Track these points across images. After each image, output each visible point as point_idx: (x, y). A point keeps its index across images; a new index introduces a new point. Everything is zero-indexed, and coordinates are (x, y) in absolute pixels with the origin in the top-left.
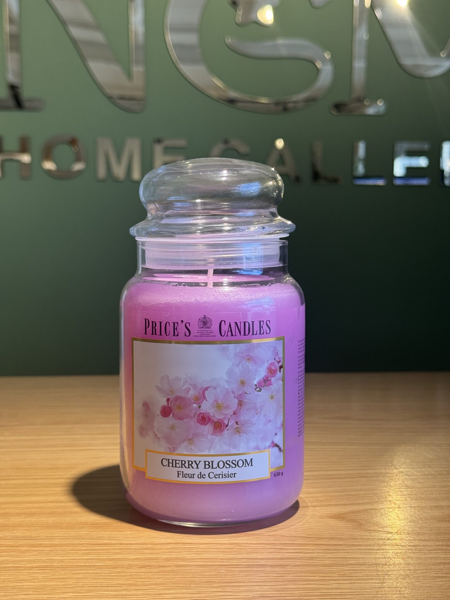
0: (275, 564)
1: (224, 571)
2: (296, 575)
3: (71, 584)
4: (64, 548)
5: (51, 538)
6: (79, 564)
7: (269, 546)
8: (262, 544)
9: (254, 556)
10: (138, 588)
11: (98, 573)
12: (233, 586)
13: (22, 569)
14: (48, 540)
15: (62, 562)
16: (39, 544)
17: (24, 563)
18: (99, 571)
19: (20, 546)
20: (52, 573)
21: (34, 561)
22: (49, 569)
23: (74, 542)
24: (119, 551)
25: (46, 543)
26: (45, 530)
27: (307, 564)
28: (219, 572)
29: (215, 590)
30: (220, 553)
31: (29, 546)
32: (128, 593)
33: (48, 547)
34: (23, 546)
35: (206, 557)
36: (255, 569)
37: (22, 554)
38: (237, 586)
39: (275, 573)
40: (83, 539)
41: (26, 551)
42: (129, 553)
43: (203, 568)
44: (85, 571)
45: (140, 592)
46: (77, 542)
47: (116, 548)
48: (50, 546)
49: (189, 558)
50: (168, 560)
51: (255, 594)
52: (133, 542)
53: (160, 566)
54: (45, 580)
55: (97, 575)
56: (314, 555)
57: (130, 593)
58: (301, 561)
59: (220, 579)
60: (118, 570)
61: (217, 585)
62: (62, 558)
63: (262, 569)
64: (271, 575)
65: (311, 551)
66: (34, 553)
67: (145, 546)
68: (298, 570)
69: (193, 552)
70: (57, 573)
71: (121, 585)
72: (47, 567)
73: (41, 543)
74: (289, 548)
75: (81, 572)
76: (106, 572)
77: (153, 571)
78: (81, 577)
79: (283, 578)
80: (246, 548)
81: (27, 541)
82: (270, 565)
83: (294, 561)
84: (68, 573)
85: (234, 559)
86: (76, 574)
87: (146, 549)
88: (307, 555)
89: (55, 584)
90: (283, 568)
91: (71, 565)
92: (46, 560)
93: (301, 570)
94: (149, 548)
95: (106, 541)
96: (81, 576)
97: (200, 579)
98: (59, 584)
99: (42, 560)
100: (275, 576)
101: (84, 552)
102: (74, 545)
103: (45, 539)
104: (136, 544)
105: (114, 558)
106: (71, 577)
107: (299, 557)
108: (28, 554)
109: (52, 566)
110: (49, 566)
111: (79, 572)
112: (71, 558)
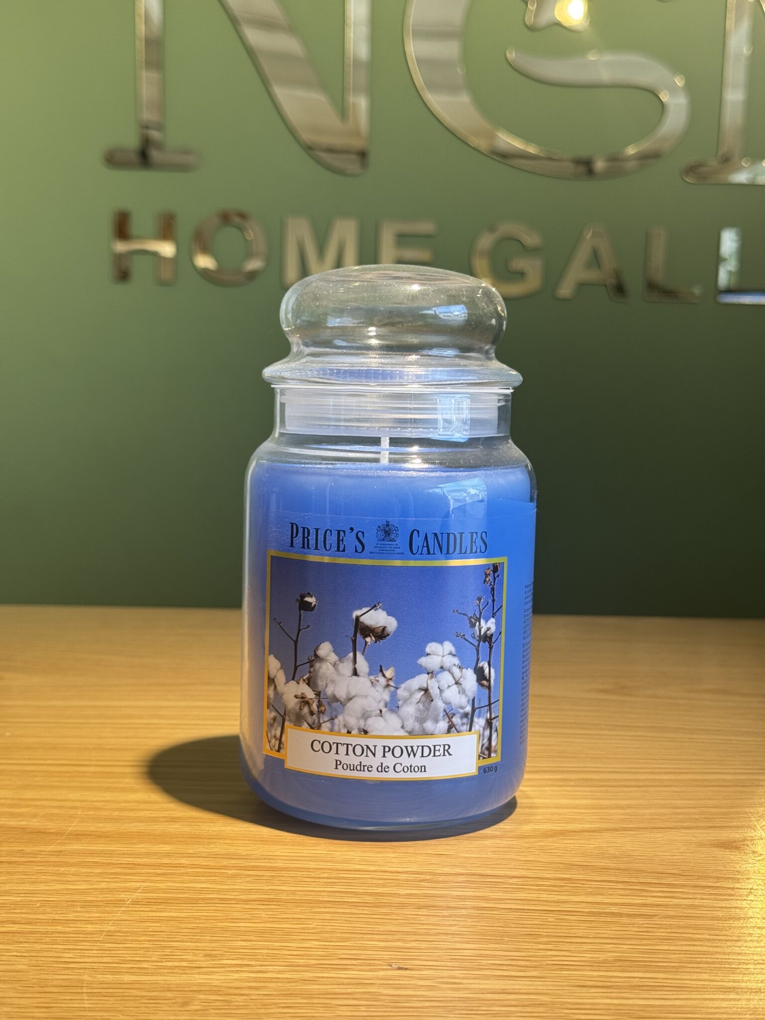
0: (634, 913)
1: (554, 920)
2: (669, 930)
3: (314, 928)
4: (293, 874)
5: (270, 857)
6: (321, 899)
7: (620, 886)
8: (609, 881)
9: (599, 899)
10: (420, 938)
11: (353, 914)
12: (571, 942)
13: (232, 902)
14: (266, 861)
15: (293, 894)
16: (254, 867)
17: (232, 893)
18: (354, 911)
20: (281, 910)
21: (250, 891)
22: (275, 903)
23: (308, 865)
24: (381, 882)
25: (264, 864)
27: (685, 915)
28: (546, 920)
29: (541, 946)
30: (544, 892)
31: (238, 868)
32: (405, 945)
33: (268, 872)
34: (228, 867)
35: (521, 898)
36: (603, 919)
37: (229, 881)
38: (577, 943)
39: (636, 926)
40: (322, 861)
41: (234, 876)
42: (397, 886)
43: (518, 914)
44: (331, 910)
45: (424, 945)
46: (312, 865)
47: (377, 877)
48: (271, 869)
49: (494, 897)
50: (460, 898)
51: (608, 956)
52: (400, 870)
53: (449, 908)
54: (271, 920)
55: (353, 916)
56: (697, 902)
57: (408, 945)
58: (677, 909)
59: (548, 930)
60: (384, 910)
61: (546, 939)
62: (293, 889)
63: (614, 919)
64: (631, 929)
65: (691, 896)
66: (247, 879)
67: (422, 877)
68: (672, 923)
69: (499, 889)
70: (288, 910)
71: (393, 933)
72: (270, 900)
73: (256, 864)
74: (653, 889)
75: (327, 910)
76: (365, 912)
77: (438, 914)
78: (329, 918)
79: (649, 934)
80: (585, 887)
81: (233, 862)
82: (626, 914)
83: (665, 909)
84: (306, 911)
85: (566, 902)
86: (319, 913)
87: (424, 880)
88: (685, 902)
89: (289, 926)
90: (648, 919)
91: (309, 900)
92: (269, 890)
93: (678, 923)
94: (427, 880)
95: (357, 865)
96: (328, 916)
97: (516, 929)
98: (295, 926)
99: (262, 891)
100: (637, 930)
101: (325, 880)
102: (308, 869)
103: (261, 859)
104: (407, 872)
105: (376, 891)
106: (312, 917)
107: (671, 903)
108: (239, 881)
109: (280, 900)
110: (274, 900)
111: (323, 910)
112: (307, 889)
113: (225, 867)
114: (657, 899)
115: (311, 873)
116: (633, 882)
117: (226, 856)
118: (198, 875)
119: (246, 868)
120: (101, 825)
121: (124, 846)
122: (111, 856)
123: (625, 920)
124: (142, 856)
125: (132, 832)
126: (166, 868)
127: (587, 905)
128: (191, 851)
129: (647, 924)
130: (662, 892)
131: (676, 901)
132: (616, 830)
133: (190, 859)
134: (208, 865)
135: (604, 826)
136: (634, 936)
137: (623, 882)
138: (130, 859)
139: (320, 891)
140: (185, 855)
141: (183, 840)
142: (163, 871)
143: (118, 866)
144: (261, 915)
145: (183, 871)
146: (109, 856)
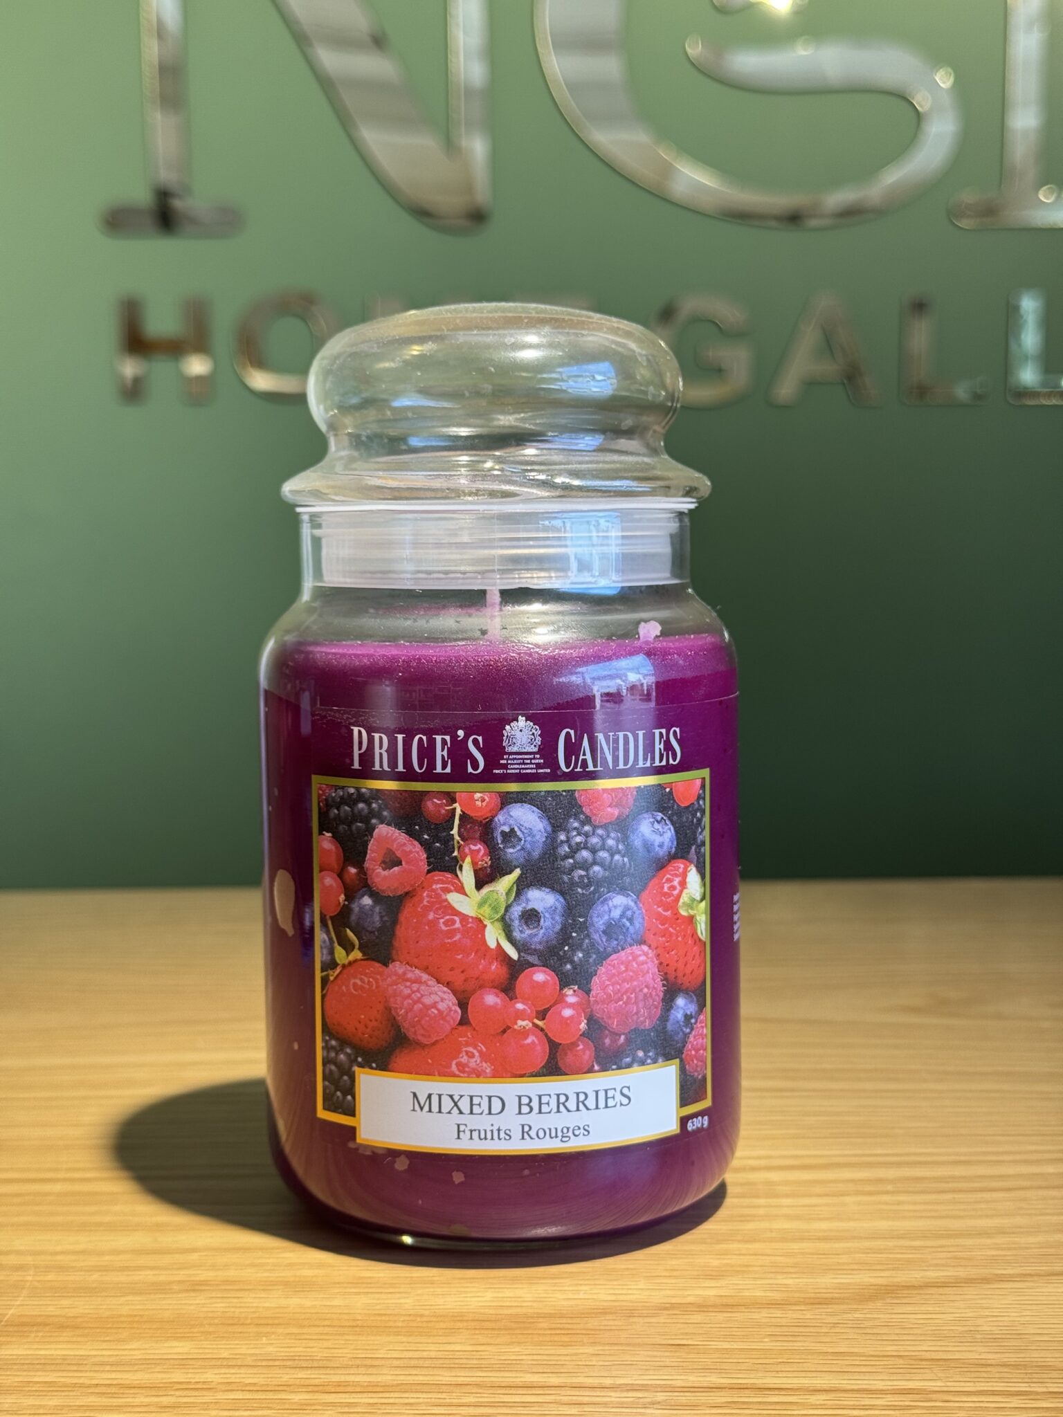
4: (411, 1397)
5: (369, 1362)
14: (362, 1370)
16: (339, 1384)
19: (285, 1388)
23: (437, 1378)
25: (358, 1378)
26: (347, 1337)
31: (310, 1389)
33: (365, 1395)
34: (292, 1388)
40: (462, 1368)
46: (445, 1377)
47: (565, 1399)
48: (370, 1389)
52: (608, 1382)
67: (649, 1396)
73: (343, 1378)
81: (302, 1374)
95: (529, 1375)
102: (438, 1387)
113: (286, 1387)
115: (444, 1396)
117: (289, 1363)
119: (322, 1389)
120: (65, 1302)
121: (104, 1345)
122: (81, 1368)
124: (136, 1368)
125: (121, 1316)
126: (178, 1393)
128: (225, 1354)
132: (985, 1280)
133: (223, 1371)
134: (255, 1384)
135: (962, 1273)
138: (113, 1375)
140: (213, 1363)
141: (211, 1329)
142: (173, 1400)
143: (91, 1390)
145: (208, 1397)
146: (75, 1368)
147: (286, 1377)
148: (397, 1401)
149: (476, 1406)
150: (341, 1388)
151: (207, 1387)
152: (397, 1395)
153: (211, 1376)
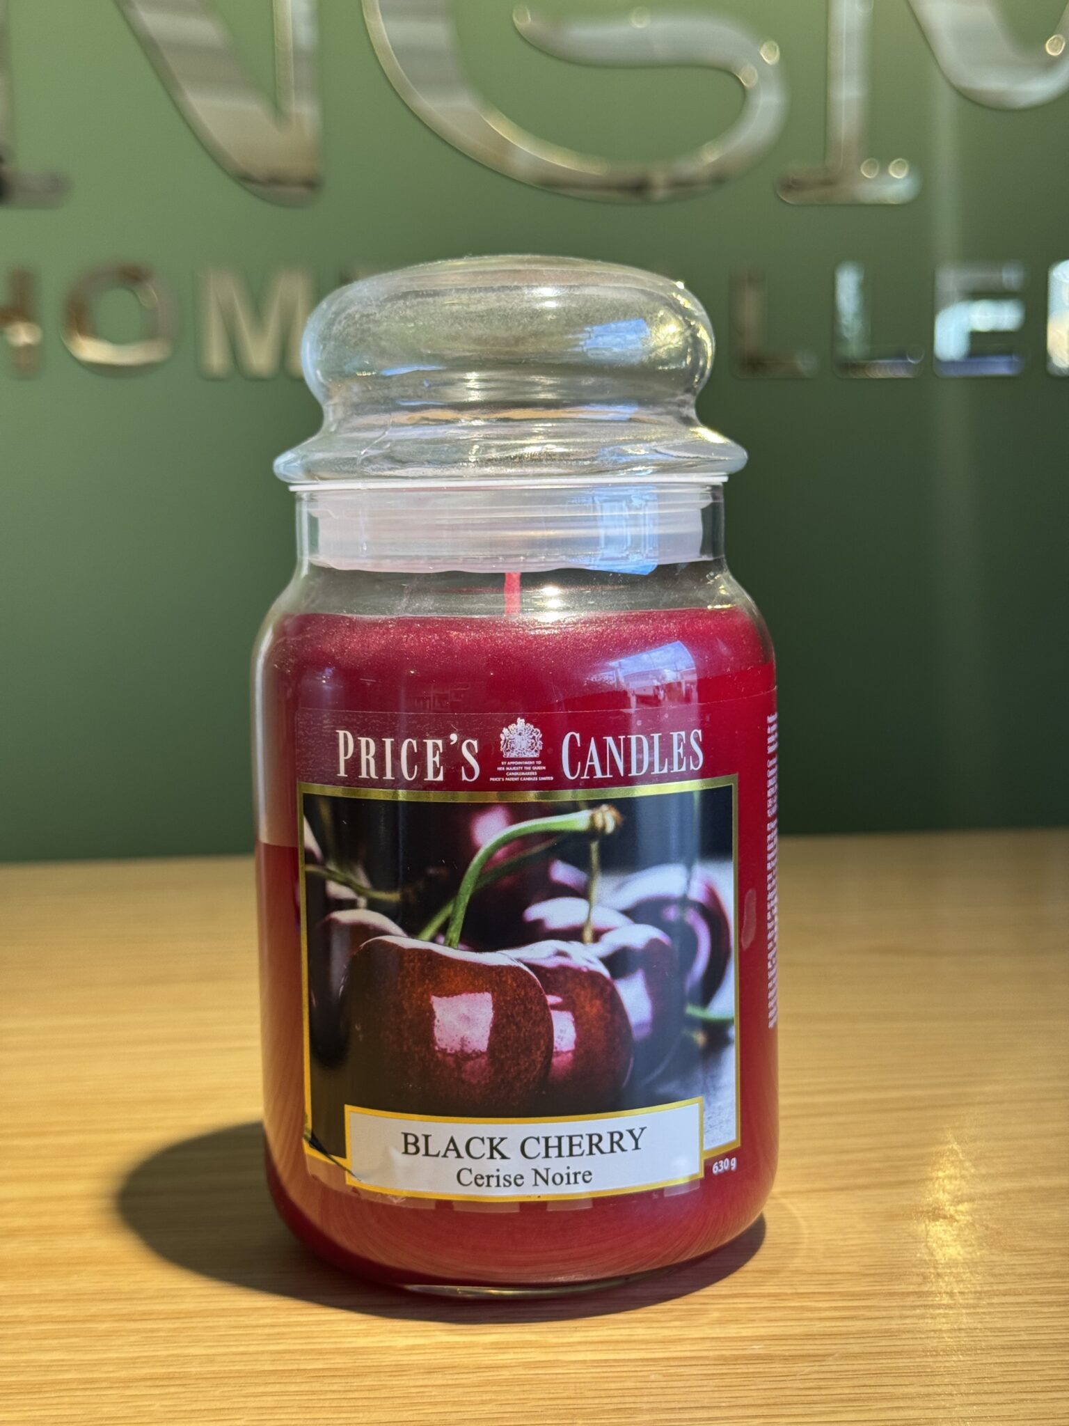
0: (794, 1353)
1: (661, 1378)
2: (856, 1382)
4: (211, 1322)
6: (258, 1367)
11: (314, 1393)
13: (104, 1385)
15: (211, 1362)
16: (144, 1313)
17: (106, 1368)
18: (316, 1386)
20: (188, 1395)
21: (134, 1361)
22: (178, 1382)
27: (878, 1350)
28: (647, 1379)
30: (638, 1325)
31: (116, 1318)
33: (169, 1321)
34: (99, 1318)
39: (798, 1377)
41: (108, 1334)
44: (277, 1388)
54: (170, 1416)
55: (313, 1397)
56: (894, 1325)
59: (651, 1399)
60: (368, 1382)
63: (761, 1368)
65: (884, 1314)
66: (132, 1339)
72: (170, 1377)
75: (269, 1389)
76: (335, 1388)
77: (462, 1381)
79: (824, 1392)
82: (779, 1356)
83: (843, 1342)
84: (231, 1394)
86: (255, 1395)
88: (875, 1325)
90: (817, 1364)
91: (239, 1371)
96: (269, 1401)
100: (801, 1386)
101: (267, 1331)
106: (241, 1405)
107: (852, 1329)
108: (116, 1343)
109: (186, 1376)
110: (177, 1376)
111: (262, 1389)
112: (234, 1349)
113: (94, 1318)
114: (828, 1324)
115: (242, 1319)
116: (786, 1294)
118: (45, 1336)
119: (129, 1318)
123: (778, 1368)
127: (714, 1344)
128: (37, 1291)
129: (818, 1372)
130: (836, 1308)
131: (859, 1325)
136: (795, 1399)
137: (769, 1295)
139: (257, 1353)
144: (152, 1409)
147: (94, 1309)
148: (199, 1325)
149: (273, 1326)
150: (146, 1316)
151: (19, 1321)
152: (199, 1320)
153: (23, 1311)
